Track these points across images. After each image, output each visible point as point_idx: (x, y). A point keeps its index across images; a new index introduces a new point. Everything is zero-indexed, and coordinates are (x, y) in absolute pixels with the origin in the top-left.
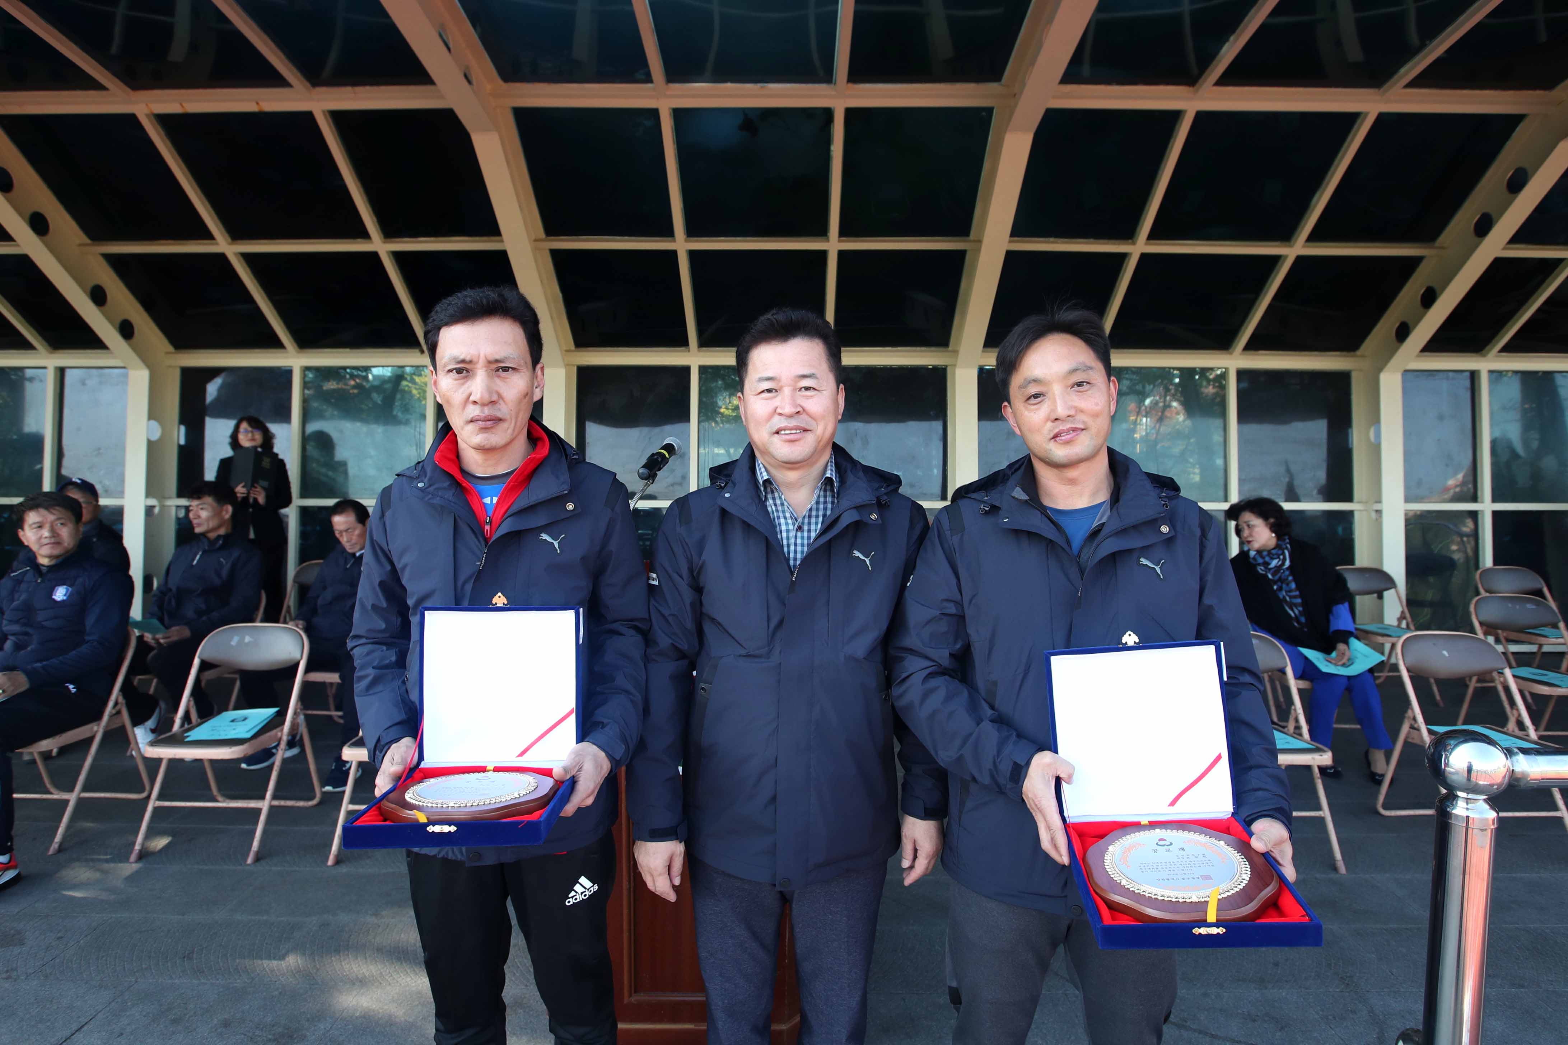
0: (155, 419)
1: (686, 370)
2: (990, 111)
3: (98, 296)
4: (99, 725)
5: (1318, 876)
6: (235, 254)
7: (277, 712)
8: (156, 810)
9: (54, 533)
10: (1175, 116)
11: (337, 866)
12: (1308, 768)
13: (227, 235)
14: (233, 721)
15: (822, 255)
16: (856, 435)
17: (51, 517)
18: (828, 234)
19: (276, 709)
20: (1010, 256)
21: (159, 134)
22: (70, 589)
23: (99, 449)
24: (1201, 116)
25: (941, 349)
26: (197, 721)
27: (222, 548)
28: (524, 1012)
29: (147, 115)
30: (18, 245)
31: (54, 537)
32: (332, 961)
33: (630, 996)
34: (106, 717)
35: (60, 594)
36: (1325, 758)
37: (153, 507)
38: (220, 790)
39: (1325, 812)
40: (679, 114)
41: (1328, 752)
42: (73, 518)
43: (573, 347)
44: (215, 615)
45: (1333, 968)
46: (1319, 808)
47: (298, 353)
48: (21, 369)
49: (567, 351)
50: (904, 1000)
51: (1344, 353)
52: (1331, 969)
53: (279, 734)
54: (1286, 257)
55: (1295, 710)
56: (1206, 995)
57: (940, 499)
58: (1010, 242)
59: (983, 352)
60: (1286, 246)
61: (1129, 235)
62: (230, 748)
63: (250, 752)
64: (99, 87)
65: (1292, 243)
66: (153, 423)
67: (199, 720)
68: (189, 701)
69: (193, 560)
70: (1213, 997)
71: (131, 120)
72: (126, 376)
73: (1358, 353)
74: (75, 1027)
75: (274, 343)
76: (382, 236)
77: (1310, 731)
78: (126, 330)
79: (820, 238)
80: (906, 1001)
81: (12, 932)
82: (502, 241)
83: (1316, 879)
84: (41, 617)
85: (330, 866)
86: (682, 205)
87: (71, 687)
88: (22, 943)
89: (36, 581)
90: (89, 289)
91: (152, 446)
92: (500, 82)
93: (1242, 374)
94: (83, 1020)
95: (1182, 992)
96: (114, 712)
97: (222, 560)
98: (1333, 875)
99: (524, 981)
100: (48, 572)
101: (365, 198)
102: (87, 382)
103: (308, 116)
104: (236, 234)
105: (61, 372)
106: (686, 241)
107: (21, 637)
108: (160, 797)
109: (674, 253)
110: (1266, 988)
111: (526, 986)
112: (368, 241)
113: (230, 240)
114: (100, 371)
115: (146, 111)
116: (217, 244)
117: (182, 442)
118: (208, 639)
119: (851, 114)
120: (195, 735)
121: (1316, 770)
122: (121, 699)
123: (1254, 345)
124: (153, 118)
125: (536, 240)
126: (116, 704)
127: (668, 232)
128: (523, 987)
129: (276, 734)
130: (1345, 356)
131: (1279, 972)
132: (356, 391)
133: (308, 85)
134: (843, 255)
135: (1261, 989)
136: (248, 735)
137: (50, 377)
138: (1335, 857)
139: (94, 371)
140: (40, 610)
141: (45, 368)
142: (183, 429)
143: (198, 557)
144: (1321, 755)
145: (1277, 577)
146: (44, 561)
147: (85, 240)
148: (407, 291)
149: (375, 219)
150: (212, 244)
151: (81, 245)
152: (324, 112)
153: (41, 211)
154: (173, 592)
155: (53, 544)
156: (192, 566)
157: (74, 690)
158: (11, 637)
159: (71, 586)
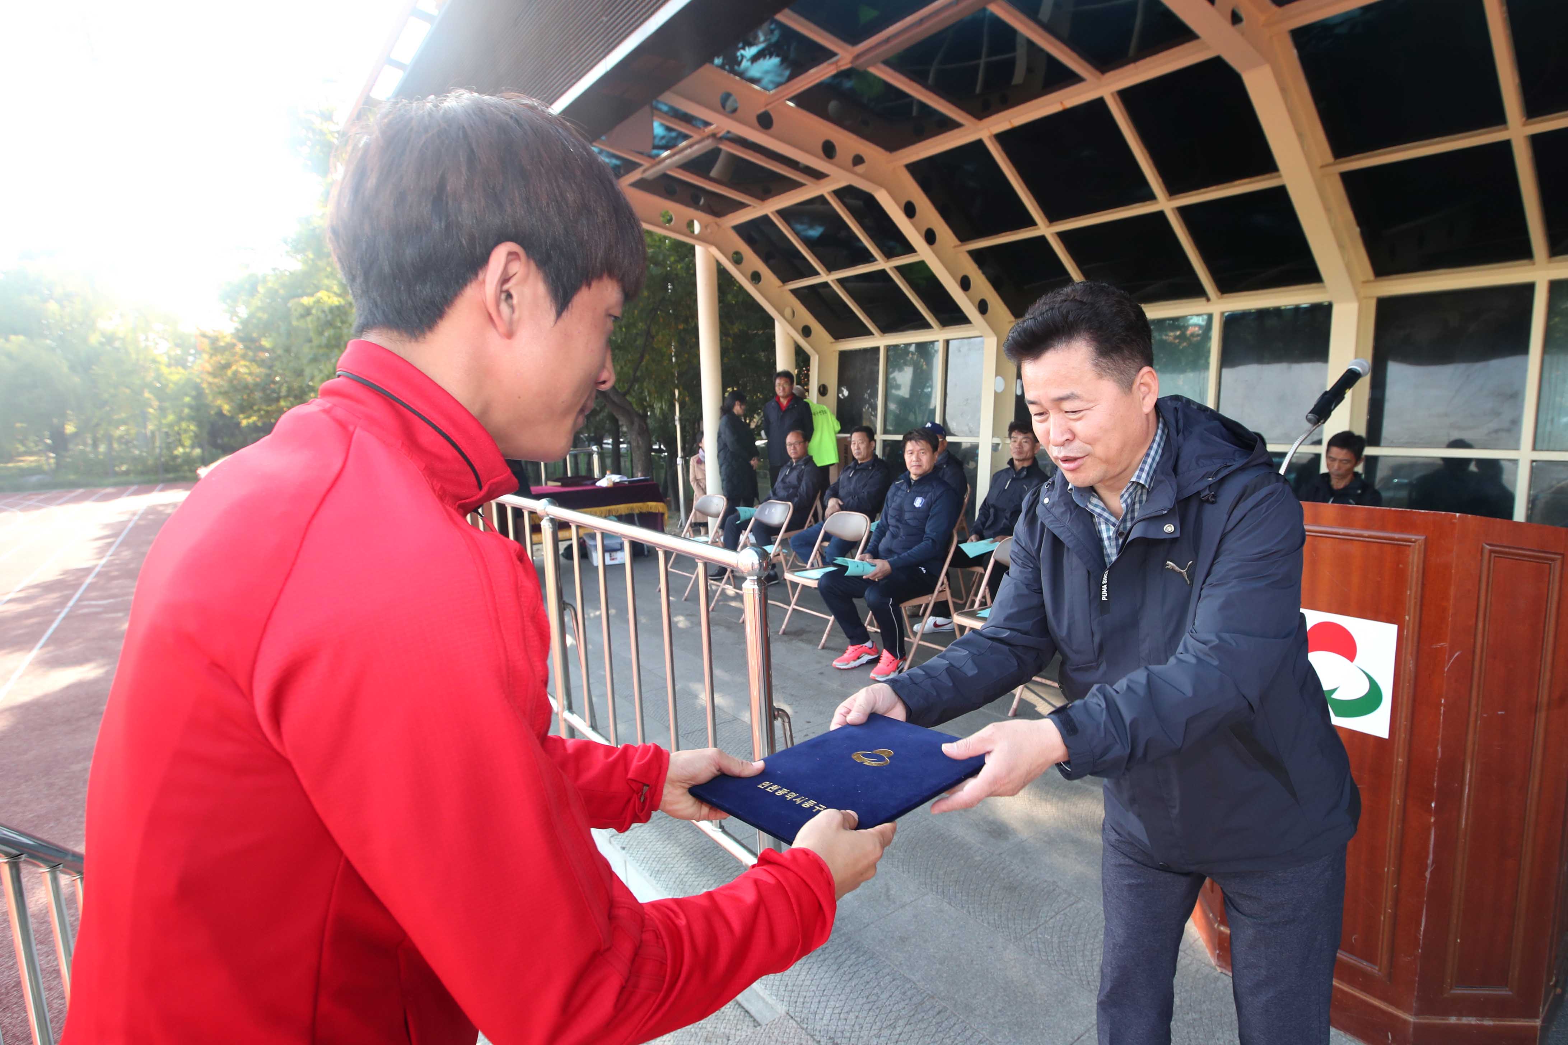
0: (1000, 376)
1: (1529, 288)
3: (965, 284)
9: (919, 459)
13: (1046, 220)
17: (918, 448)
21: (997, 150)
22: (924, 500)
23: (967, 400)
27: (1026, 477)
29: (989, 137)
30: (919, 255)
31: (917, 461)
34: (936, 592)
35: (918, 502)
37: (998, 444)
42: (931, 449)
43: (1371, 278)
48: (926, 343)
49: (1365, 282)
64: (958, 126)
66: (999, 378)
68: (985, 589)
69: (1005, 485)
72: (983, 342)
76: (1167, 195)
78: (983, 307)
84: (907, 516)
87: (923, 569)
89: (908, 491)
90: (960, 282)
91: (997, 396)
97: (1025, 486)
100: (914, 485)
101: (1150, 162)
102: (961, 349)
103: (1100, 102)
105: (947, 342)
107: (894, 529)
112: (1154, 202)
113: (1047, 223)
114: (969, 340)
115: (988, 134)
116: (1039, 228)
122: (945, 581)
124: (993, 139)
125: (1321, 167)
133: (1099, 74)
137: (940, 347)
139: (965, 341)
140: (907, 512)
141: (938, 341)
143: (1008, 483)
146: (914, 477)
147: (957, 242)
148: (1192, 243)
149: (1160, 180)
150: (1035, 229)
151: (956, 247)
152: (1112, 94)
153: (931, 227)
154: (992, 510)
155: (920, 466)
156: (1005, 490)
157: (924, 571)
158: (890, 528)
159: (925, 498)
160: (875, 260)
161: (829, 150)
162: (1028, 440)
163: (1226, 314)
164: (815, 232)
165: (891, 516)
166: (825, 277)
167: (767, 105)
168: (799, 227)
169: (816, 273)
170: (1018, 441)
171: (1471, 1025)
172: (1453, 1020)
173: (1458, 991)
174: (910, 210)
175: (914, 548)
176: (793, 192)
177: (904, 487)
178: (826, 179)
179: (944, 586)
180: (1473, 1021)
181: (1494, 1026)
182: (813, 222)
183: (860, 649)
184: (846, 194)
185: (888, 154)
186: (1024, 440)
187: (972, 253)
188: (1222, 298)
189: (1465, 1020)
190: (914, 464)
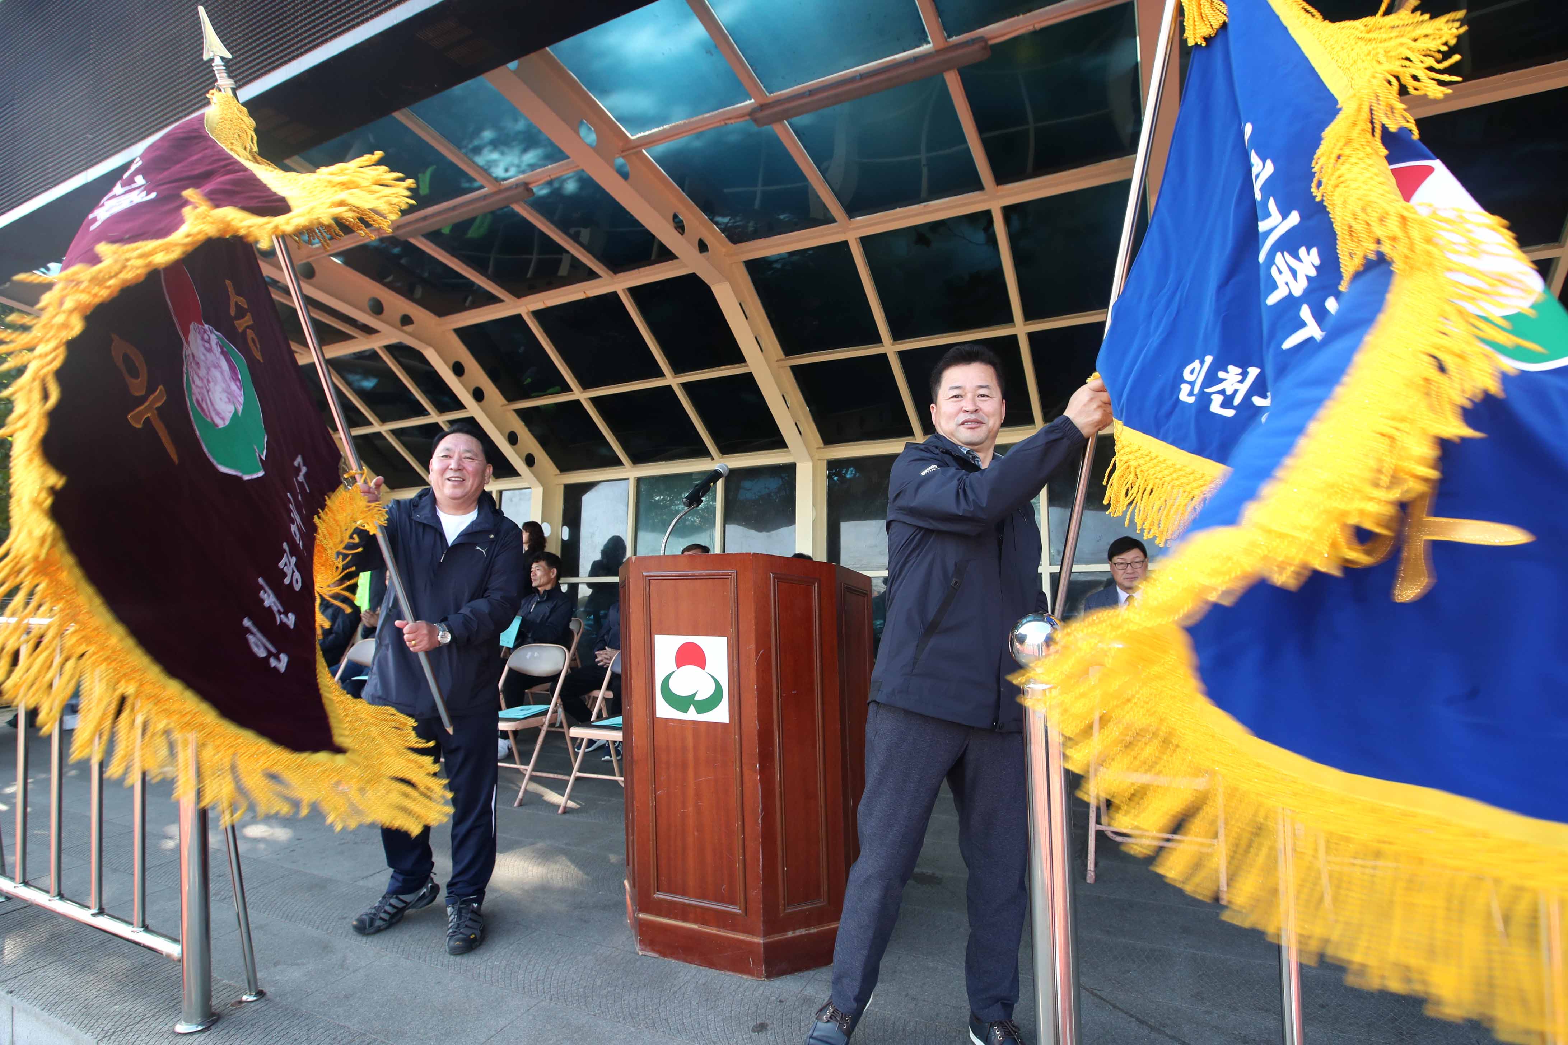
3: (513, 439)
6: (586, 399)
7: (542, 707)
13: (580, 388)
18: (1014, 320)
21: (534, 324)
27: (548, 599)
29: (527, 314)
30: (468, 411)
40: (865, 241)
43: (822, 445)
47: (632, 467)
49: (817, 449)
69: (531, 608)
71: (519, 318)
72: (531, 493)
75: (617, 462)
76: (673, 373)
78: (530, 461)
79: (1007, 325)
82: (747, 366)
86: (883, 315)
90: (507, 435)
92: (732, 245)
103: (615, 296)
104: (584, 385)
106: (892, 345)
113: (582, 390)
114: (519, 491)
115: (527, 311)
116: (574, 394)
117: (566, 538)
119: (1008, 211)
124: (531, 315)
125: (777, 361)
127: (876, 340)
133: (612, 273)
142: (565, 528)
143: (533, 606)
147: (504, 401)
149: (666, 363)
150: (571, 395)
151: (503, 405)
152: (623, 290)
153: (479, 386)
160: (429, 414)
161: (377, 308)
164: (369, 384)
166: (377, 427)
167: (311, 257)
168: (352, 378)
169: (370, 424)
171: (801, 936)
172: (790, 934)
173: (790, 910)
174: (458, 369)
176: (343, 343)
178: (377, 335)
180: (803, 932)
181: (818, 932)
182: (367, 373)
184: (396, 350)
185: (437, 318)
187: (519, 412)
188: (722, 458)
189: (798, 933)
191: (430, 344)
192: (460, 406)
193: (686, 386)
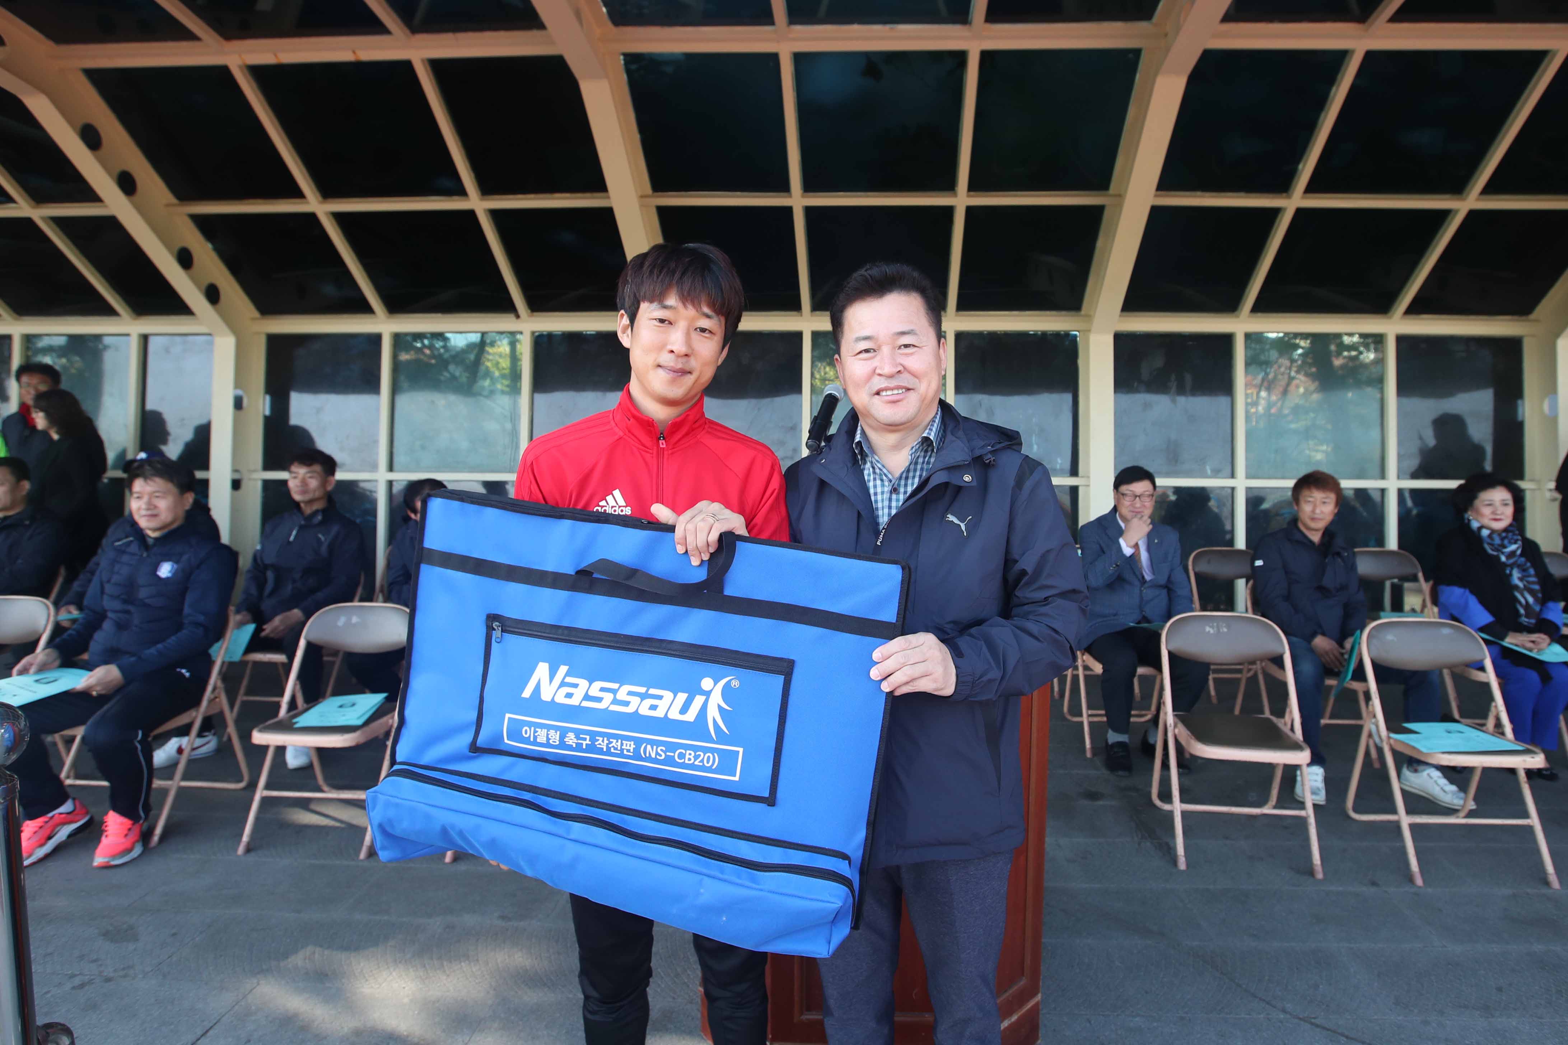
1: (799, 335)
2: (1137, 52)
3: (185, 259)
4: (197, 711)
5: (1529, 890)
6: (327, 213)
7: (386, 698)
8: (265, 801)
9: (153, 505)
10: (1340, 57)
11: (455, 863)
12: (1512, 771)
13: (318, 194)
14: (341, 706)
15: (948, 212)
16: (981, 405)
17: (149, 489)
18: (956, 188)
19: (384, 695)
20: (1155, 211)
21: (251, 87)
22: (175, 566)
24: (1371, 56)
25: (1073, 313)
26: (303, 706)
27: (321, 523)
28: (675, 1027)
29: (240, 67)
30: (106, 207)
31: (151, 508)
32: (462, 966)
33: (802, 1014)
35: (165, 570)
36: (1537, 761)
38: (326, 779)
39: (1534, 820)
40: (799, 58)
41: (1539, 753)
44: (320, 595)
45: (1564, 995)
46: (1526, 815)
47: (388, 318)
48: (98, 337)
50: (1090, 1022)
51: (1516, 317)
52: (1562, 996)
53: (390, 721)
54: (1457, 211)
55: (1496, 707)
56: (1426, 1023)
57: (1069, 475)
58: (1156, 196)
59: (1120, 316)
60: (1458, 199)
61: (1283, 186)
62: (342, 735)
63: (362, 740)
64: (191, 36)
65: (1464, 195)
67: (305, 706)
68: (295, 685)
69: (290, 535)
70: (1434, 1025)
71: (223, 72)
72: (211, 343)
73: (1532, 316)
74: (199, 1032)
75: (364, 308)
76: (479, 193)
77: (1514, 731)
78: (213, 294)
79: (946, 193)
80: (1093, 1022)
81: (125, 926)
82: (608, 197)
83: (1528, 894)
84: (143, 593)
85: (447, 863)
86: (799, 158)
87: (184, 671)
88: (135, 938)
89: (142, 555)
90: (175, 252)
92: (612, 26)
93: (1401, 340)
94: (207, 1025)
95: (1399, 1018)
96: (212, 697)
97: (320, 536)
98: (1544, 891)
99: (671, 994)
100: (154, 545)
101: (464, 153)
102: (172, 350)
103: (407, 65)
104: (327, 192)
105: (145, 339)
106: (803, 197)
107: (120, 615)
108: (268, 787)
109: (789, 210)
110: (1493, 1016)
111: (674, 998)
112: (464, 198)
113: (320, 199)
114: (184, 338)
115: (240, 63)
116: (308, 203)
117: (268, 413)
118: (315, 619)
119: (987, 57)
120: (303, 721)
121: (1522, 776)
122: (220, 684)
123: (1417, 308)
124: (246, 71)
125: (642, 197)
126: (214, 689)
127: (784, 187)
128: (671, 1000)
129: (387, 722)
130: (1517, 320)
131: (1504, 998)
132: (433, 361)
133: (408, 31)
134: (971, 211)
135: (1488, 1018)
136: (359, 722)
137: (132, 346)
138: (1546, 870)
139: (178, 339)
140: (143, 586)
141: (128, 335)
142: (268, 398)
143: (294, 533)
144: (1533, 758)
145: (1511, 561)
146: (150, 533)
147: (173, 199)
148: (504, 252)
149: (473, 175)
150: (302, 203)
151: (168, 205)
152: (423, 61)
153: (126, 168)
154: (270, 575)
155: (155, 516)
156: (289, 542)
157: (187, 675)
158: (110, 614)
159: (177, 562)
160: (14, 202)
162: (315, 475)
163: (537, 334)
165: (111, 596)
170: (300, 476)
174: (91, 136)
175: (169, 641)
177: (134, 548)
179: (217, 691)
183: (51, 823)
185: (53, 44)
186: (309, 475)
187: (196, 219)
188: (532, 316)
190: (144, 512)
191: (40, 87)
192: (90, 196)
193: (495, 214)
